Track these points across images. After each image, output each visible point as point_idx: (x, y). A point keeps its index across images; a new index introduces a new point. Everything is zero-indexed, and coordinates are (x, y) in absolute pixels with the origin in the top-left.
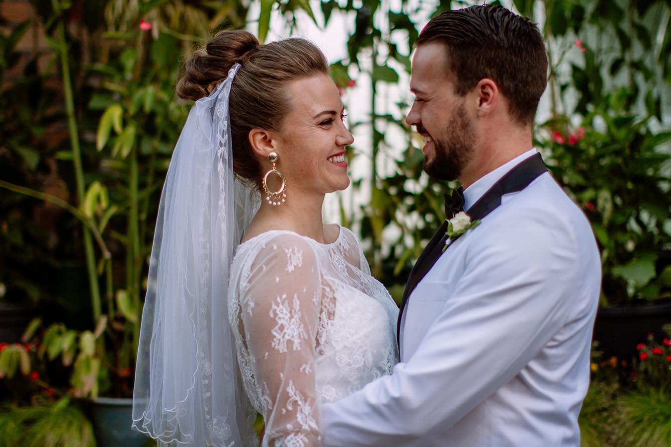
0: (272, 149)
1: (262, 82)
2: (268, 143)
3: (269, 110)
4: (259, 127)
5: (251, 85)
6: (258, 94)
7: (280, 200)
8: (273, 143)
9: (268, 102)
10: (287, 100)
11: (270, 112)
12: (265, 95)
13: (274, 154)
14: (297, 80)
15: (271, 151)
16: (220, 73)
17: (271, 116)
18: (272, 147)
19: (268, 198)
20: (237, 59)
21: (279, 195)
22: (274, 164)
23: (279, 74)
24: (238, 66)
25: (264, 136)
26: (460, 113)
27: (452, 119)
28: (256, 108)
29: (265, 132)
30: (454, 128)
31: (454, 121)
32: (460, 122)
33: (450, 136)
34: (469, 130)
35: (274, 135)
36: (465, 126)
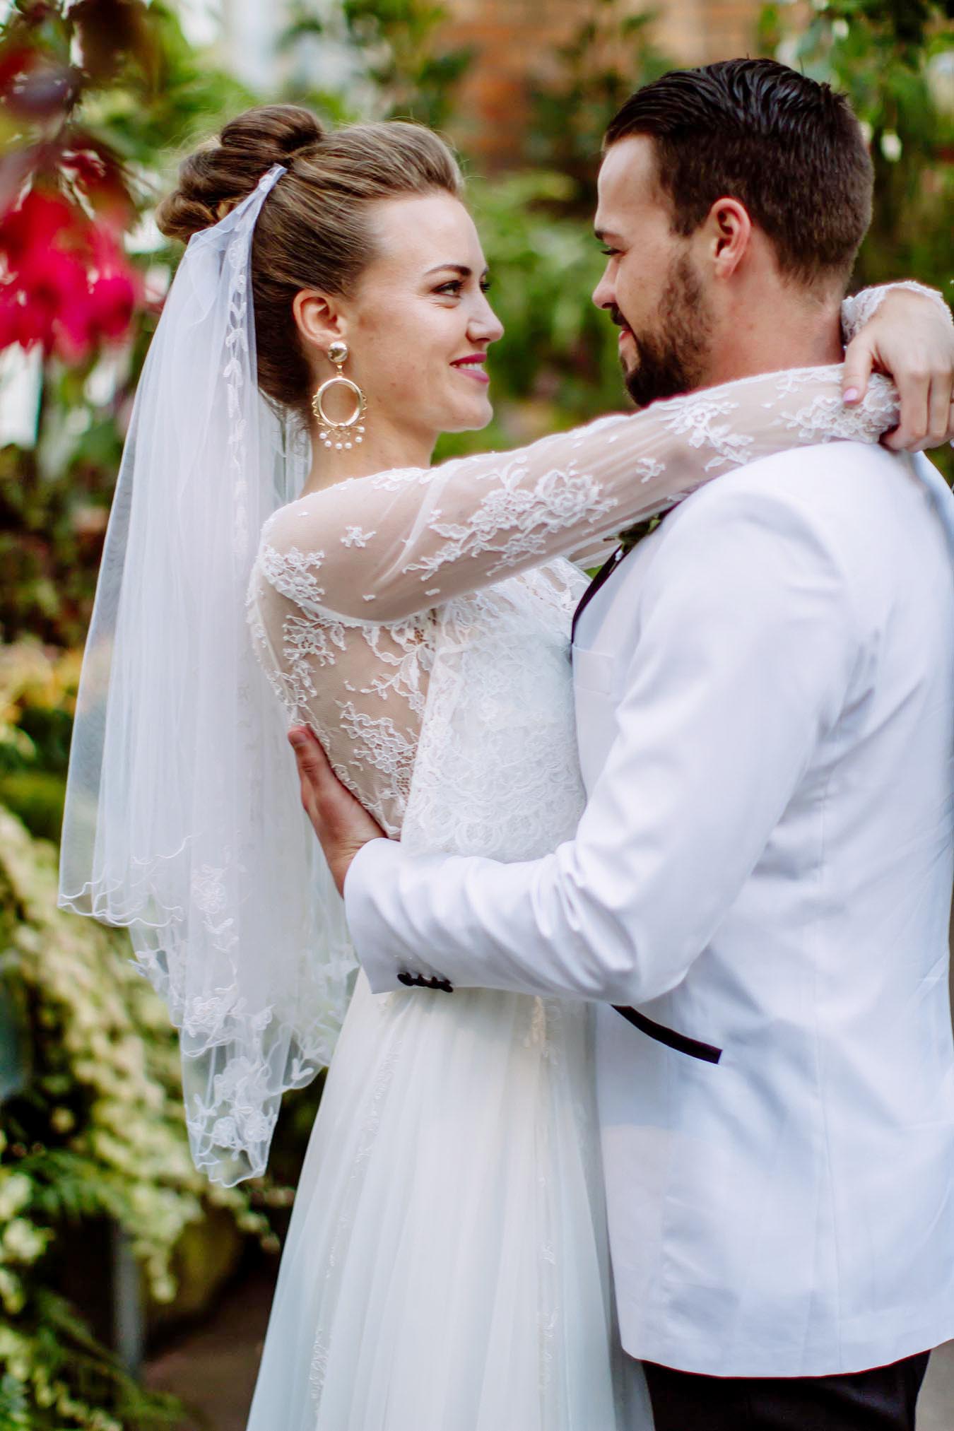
0: (339, 336)
1: (325, 198)
2: (329, 319)
3: (338, 254)
4: (313, 287)
5: (305, 204)
6: (315, 221)
8: (341, 322)
9: (337, 237)
10: (375, 236)
11: (338, 257)
12: (330, 222)
13: (341, 345)
14: (397, 199)
15: (336, 340)
16: (244, 181)
17: (339, 264)
18: (338, 331)
19: (323, 435)
20: (280, 156)
22: (340, 367)
23: (361, 184)
24: (278, 170)
25: (321, 308)
26: (684, 272)
27: (668, 286)
28: (311, 248)
29: (327, 299)
30: (672, 303)
31: (671, 290)
32: (682, 291)
33: (664, 322)
34: (700, 306)
35: (343, 306)
36: (692, 298)
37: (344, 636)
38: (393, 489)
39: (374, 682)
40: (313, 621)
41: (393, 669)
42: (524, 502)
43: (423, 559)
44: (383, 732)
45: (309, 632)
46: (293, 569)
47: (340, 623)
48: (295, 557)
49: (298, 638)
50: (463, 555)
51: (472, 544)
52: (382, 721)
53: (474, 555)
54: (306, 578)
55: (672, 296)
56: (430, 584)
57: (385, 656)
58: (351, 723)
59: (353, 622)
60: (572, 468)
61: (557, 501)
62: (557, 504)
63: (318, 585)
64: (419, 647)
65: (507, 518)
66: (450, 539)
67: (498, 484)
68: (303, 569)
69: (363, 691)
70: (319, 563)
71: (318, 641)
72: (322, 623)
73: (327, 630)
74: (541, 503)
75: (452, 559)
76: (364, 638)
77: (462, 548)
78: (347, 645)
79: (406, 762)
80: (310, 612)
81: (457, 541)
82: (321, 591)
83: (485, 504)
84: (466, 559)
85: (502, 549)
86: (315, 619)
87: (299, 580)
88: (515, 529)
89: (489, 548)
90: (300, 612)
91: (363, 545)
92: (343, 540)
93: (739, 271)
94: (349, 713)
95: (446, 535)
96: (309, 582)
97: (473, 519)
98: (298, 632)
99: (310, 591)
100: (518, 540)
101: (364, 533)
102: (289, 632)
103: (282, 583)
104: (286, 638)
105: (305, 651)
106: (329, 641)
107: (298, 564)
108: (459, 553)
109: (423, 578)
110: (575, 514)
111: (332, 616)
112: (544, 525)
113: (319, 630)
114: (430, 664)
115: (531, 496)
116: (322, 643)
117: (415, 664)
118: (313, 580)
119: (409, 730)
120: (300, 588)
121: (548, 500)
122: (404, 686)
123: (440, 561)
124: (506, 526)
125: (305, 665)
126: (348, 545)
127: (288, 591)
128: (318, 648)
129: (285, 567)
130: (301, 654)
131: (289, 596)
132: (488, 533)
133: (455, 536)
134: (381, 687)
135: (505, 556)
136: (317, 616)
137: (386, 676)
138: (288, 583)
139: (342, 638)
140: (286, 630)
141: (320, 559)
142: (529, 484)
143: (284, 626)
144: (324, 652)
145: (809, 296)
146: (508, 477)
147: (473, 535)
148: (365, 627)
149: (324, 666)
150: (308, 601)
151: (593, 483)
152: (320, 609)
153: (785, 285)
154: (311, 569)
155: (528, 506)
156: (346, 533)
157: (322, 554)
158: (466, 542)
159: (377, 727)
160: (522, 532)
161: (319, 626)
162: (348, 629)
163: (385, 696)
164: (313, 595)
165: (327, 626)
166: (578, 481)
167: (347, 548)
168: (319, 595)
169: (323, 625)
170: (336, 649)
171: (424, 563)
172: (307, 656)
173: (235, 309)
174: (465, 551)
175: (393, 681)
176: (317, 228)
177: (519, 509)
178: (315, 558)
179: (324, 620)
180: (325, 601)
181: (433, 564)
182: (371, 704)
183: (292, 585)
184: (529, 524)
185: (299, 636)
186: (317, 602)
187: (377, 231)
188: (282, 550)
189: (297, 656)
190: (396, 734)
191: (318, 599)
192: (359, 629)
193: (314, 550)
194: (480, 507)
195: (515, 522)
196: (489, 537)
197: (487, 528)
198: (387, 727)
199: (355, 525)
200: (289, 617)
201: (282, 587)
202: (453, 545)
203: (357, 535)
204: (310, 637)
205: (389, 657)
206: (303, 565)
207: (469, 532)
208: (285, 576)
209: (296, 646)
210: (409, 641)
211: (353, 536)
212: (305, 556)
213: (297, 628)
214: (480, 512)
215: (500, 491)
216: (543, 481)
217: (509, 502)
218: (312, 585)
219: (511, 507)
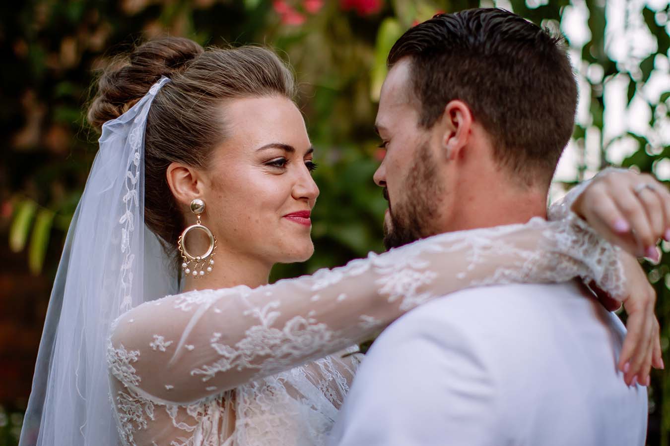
0: (197, 195)
1: (189, 98)
2: (192, 181)
3: (195, 136)
4: (179, 160)
5: (174, 102)
6: (180, 113)
7: (205, 269)
8: (200, 185)
9: (194, 125)
10: (222, 123)
11: (195, 139)
12: (190, 114)
13: (200, 202)
14: (240, 98)
15: (196, 198)
16: (139, 88)
17: (196, 144)
18: (198, 192)
20: (167, 70)
21: (203, 260)
22: (199, 217)
23: (214, 88)
24: (164, 80)
25: (187, 174)
26: (424, 155)
27: (413, 165)
28: (177, 133)
29: (189, 168)
30: (415, 178)
31: (415, 168)
32: (422, 169)
33: (409, 193)
34: (435, 181)
35: (201, 174)
36: (429, 175)
37: (154, 410)
40: (135, 398)
42: (276, 338)
43: (205, 367)
45: (132, 405)
46: (121, 360)
47: (151, 401)
48: (122, 352)
49: (126, 408)
50: (232, 369)
51: (238, 362)
53: (239, 369)
54: (129, 368)
55: (416, 173)
56: (208, 384)
57: (181, 425)
59: (161, 402)
61: (300, 340)
62: (299, 341)
63: (136, 374)
64: (204, 418)
66: (223, 356)
67: (257, 322)
68: (127, 361)
70: (136, 359)
71: (138, 412)
72: (140, 400)
73: (143, 405)
74: (287, 340)
75: (224, 369)
77: (231, 364)
78: (155, 417)
80: (132, 391)
81: (227, 359)
82: (139, 378)
83: (249, 336)
84: (234, 371)
85: (257, 367)
86: (136, 397)
87: (124, 368)
88: (268, 356)
89: (250, 366)
90: (126, 390)
91: (164, 350)
92: (151, 345)
93: (463, 154)
95: (221, 353)
96: (130, 372)
97: (239, 345)
98: (126, 404)
99: (131, 377)
100: (271, 362)
101: (165, 341)
102: (121, 403)
103: (115, 369)
104: (119, 406)
105: (130, 417)
106: (144, 412)
107: (123, 358)
108: (229, 367)
109: (204, 380)
111: (146, 396)
112: (290, 354)
113: (138, 405)
115: (280, 334)
116: (140, 414)
118: (133, 370)
120: (125, 374)
121: (293, 339)
123: (216, 370)
124: (262, 353)
125: (130, 426)
126: (155, 349)
127: (118, 375)
128: (138, 417)
129: (116, 358)
130: (128, 419)
131: (119, 378)
132: (250, 356)
133: (227, 355)
136: (137, 395)
137: (182, 439)
138: (118, 370)
139: (152, 412)
140: (119, 401)
141: (137, 356)
142: (280, 325)
143: (118, 398)
144: (141, 419)
145: (518, 180)
146: (266, 317)
147: (238, 357)
148: (168, 406)
149: (140, 430)
150: (130, 383)
151: (326, 330)
153: (499, 170)
154: (131, 362)
155: (278, 342)
156: (153, 340)
157: (138, 353)
158: (234, 360)
160: (273, 357)
161: (137, 402)
162: (156, 406)
164: (134, 381)
165: (143, 402)
166: (315, 328)
167: (154, 351)
168: (137, 381)
169: (141, 402)
171: (205, 370)
172: (131, 421)
173: (132, 177)
174: (233, 365)
176: (181, 119)
177: (272, 342)
178: (134, 355)
179: (141, 398)
180: (142, 385)
181: (212, 371)
183: (121, 371)
184: (279, 353)
185: (127, 406)
186: (136, 386)
187: (225, 119)
188: (116, 346)
189: (126, 419)
191: (137, 384)
192: (164, 406)
193: (135, 349)
194: (245, 337)
195: (268, 351)
196: (250, 359)
197: (248, 353)
199: (160, 334)
200: (120, 392)
201: (116, 372)
202: (225, 361)
203: (161, 343)
204: (133, 408)
205: (184, 426)
206: (127, 359)
207: (236, 353)
208: (116, 364)
209: (125, 413)
210: (199, 414)
211: (157, 343)
212: (128, 353)
213: (125, 400)
214: (244, 341)
215: (259, 327)
216: (289, 324)
217: (264, 337)
218: (133, 373)
219: (266, 341)
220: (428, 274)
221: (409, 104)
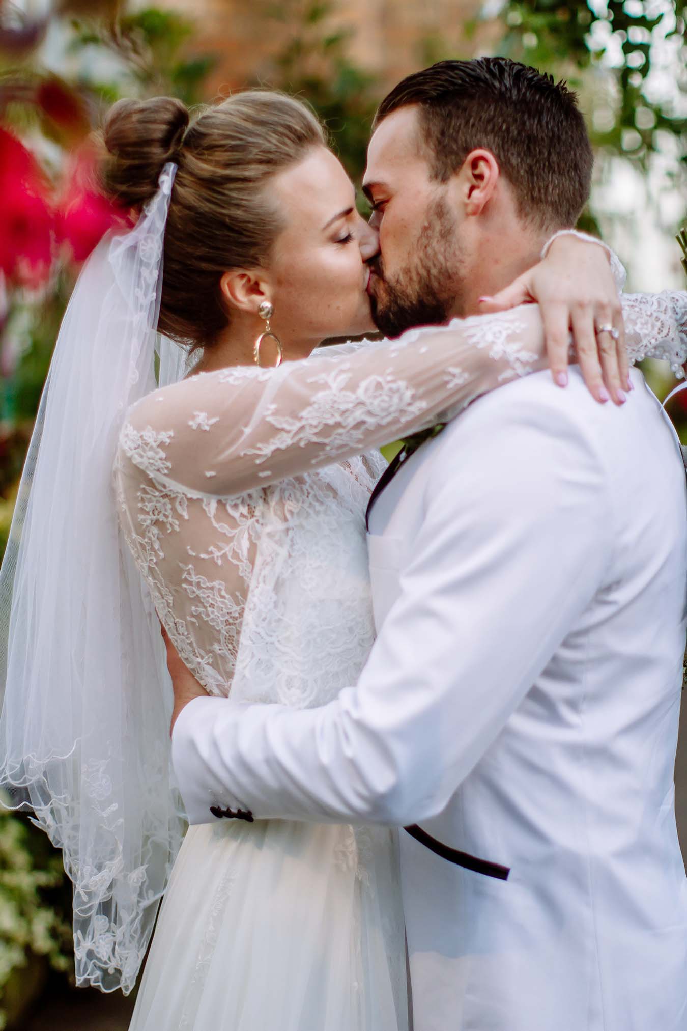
0: (263, 298)
13: (268, 305)
15: (262, 301)
18: (262, 294)
22: (268, 322)
25: (245, 279)
26: (440, 212)
27: (426, 224)
31: (429, 227)
32: (438, 227)
34: (454, 240)
36: (447, 234)
37: (187, 506)
38: (236, 383)
39: (211, 548)
40: (161, 491)
41: (229, 540)
42: (347, 402)
43: (259, 445)
44: (216, 594)
45: (158, 501)
46: (147, 444)
47: (183, 494)
48: (150, 434)
49: (149, 507)
50: (293, 444)
51: (301, 435)
52: (216, 584)
53: (302, 444)
54: (157, 453)
56: (262, 467)
57: (221, 527)
58: (190, 583)
60: (389, 374)
61: (376, 402)
62: (375, 404)
63: (166, 459)
64: (251, 522)
65: (333, 415)
66: (283, 430)
67: (325, 386)
68: (155, 445)
69: (202, 556)
70: (168, 441)
71: (166, 510)
72: (169, 493)
73: (173, 500)
74: (361, 403)
75: (283, 446)
76: (204, 510)
77: (292, 438)
78: (189, 514)
79: (235, 622)
80: (159, 483)
81: (288, 432)
82: (169, 464)
83: (314, 403)
84: (294, 448)
85: (326, 441)
86: (163, 489)
87: (151, 454)
88: (338, 425)
89: (315, 439)
90: (151, 483)
91: (207, 428)
92: (191, 423)
93: (485, 210)
94: (189, 574)
95: (279, 426)
96: (158, 457)
97: (304, 414)
98: (150, 501)
99: (159, 464)
100: (340, 433)
101: (208, 418)
102: (143, 500)
103: (136, 456)
104: (140, 505)
105: (155, 518)
106: (174, 509)
107: (151, 441)
108: (289, 442)
109: (258, 462)
110: (390, 414)
111: (175, 487)
112: (363, 422)
113: (166, 500)
114: (258, 537)
115: (353, 397)
116: (169, 512)
117: (246, 535)
118: (163, 454)
119: (238, 594)
120: (151, 461)
121: (368, 401)
122: (236, 555)
123: (272, 448)
124: (331, 422)
125: (155, 530)
126: (195, 427)
127: (142, 463)
128: (166, 516)
129: (140, 442)
130: (152, 521)
131: (142, 467)
132: (316, 427)
133: (287, 427)
134: (217, 554)
135: (328, 448)
136: (164, 486)
137: (221, 544)
138: (142, 456)
139: (185, 508)
140: (140, 498)
141: (170, 437)
142: (352, 386)
143: (139, 494)
144: (170, 519)
146: (335, 380)
147: (302, 428)
148: (205, 500)
149: (170, 532)
150: (158, 473)
151: (407, 388)
152: (168, 481)
154: (162, 445)
155: (350, 406)
156: (193, 417)
157: (171, 433)
158: (297, 433)
159: (212, 588)
160: (344, 427)
161: (166, 496)
162: (190, 500)
163: (220, 562)
164: (162, 468)
165: (173, 496)
166: (394, 386)
167: (194, 430)
168: (167, 468)
169: (170, 496)
170: (179, 517)
171: (259, 449)
172: (156, 523)
174: (295, 440)
175: (227, 549)
177: (343, 407)
178: (165, 436)
179: (171, 490)
180: (172, 474)
181: (267, 450)
182: (207, 568)
183: (145, 458)
184: (351, 421)
185: (151, 504)
186: (165, 475)
188: (139, 428)
189: (149, 522)
190: (227, 596)
191: (166, 472)
192: (200, 500)
193: (165, 429)
194: (310, 404)
195: (338, 418)
196: (316, 430)
197: (314, 422)
198: (220, 590)
199: (201, 410)
200: (142, 486)
201: (137, 460)
202: (284, 435)
203: (203, 420)
204: (158, 505)
205: (223, 527)
206: (155, 442)
207: (298, 425)
208: (139, 450)
209: (148, 513)
210: (242, 515)
211: (199, 420)
212: (158, 433)
213: (148, 496)
214: (309, 409)
215: (327, 392)
216: (363, 385)
217: (335, 402)
218: (161, 459)
219: (336, 406)
220: (517, 324)
221: (417, 155)
